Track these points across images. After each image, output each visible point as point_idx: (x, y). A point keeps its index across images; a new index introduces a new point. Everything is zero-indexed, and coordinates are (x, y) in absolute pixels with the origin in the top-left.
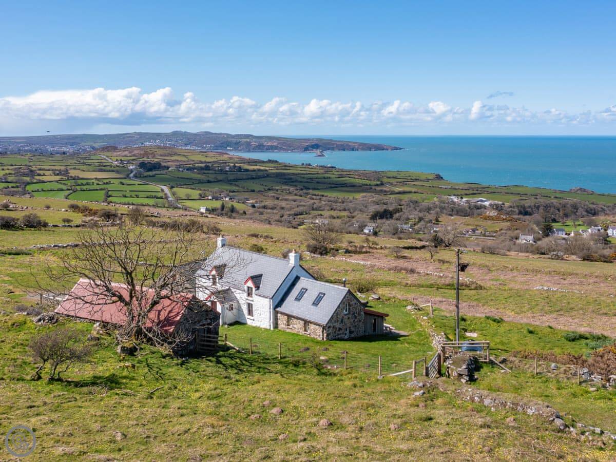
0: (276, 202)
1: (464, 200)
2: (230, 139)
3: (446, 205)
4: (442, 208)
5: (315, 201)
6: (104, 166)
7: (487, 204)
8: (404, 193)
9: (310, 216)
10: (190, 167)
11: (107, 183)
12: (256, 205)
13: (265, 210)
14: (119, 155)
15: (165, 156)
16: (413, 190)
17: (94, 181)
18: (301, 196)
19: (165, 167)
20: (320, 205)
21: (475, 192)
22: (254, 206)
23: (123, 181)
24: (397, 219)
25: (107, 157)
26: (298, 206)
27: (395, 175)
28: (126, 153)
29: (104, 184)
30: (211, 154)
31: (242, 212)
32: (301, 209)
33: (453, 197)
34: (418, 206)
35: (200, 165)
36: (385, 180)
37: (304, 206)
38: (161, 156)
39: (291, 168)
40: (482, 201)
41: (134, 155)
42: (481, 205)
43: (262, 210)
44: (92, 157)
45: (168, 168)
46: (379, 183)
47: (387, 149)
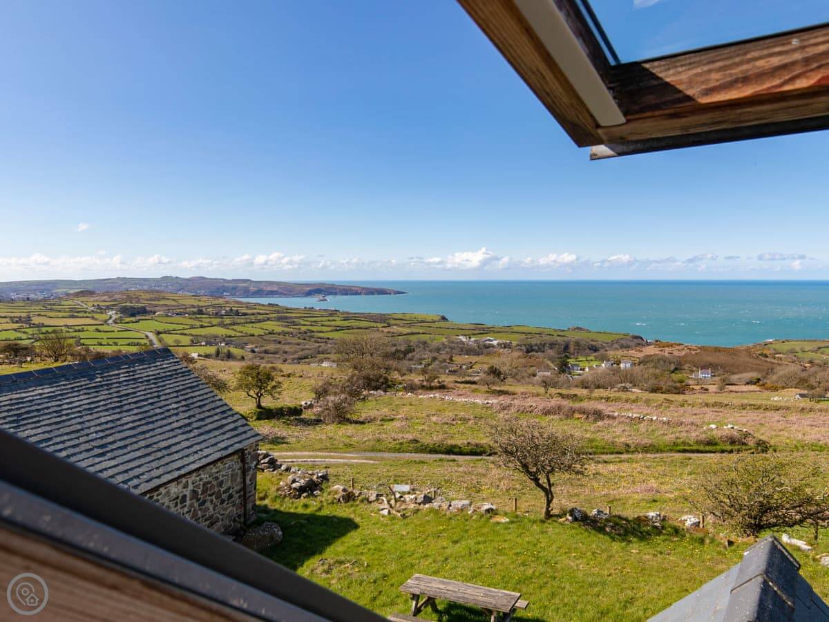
0: (278, 346)
1: (472, 339)
2: (226, 285)
3: (456, 345)
4: (452, 348)
5: (321, 344)
6: (77, 312)
7: (495, 343)
8: (412, 334)
9: (316, 359)
10: (180, 312)
11: (79, 331)
12: (256, 350)
13: (266, 355)
14: (97, 301)
15: (151, 300)
16: (421, 331)
17: (63, 328)
18: (305, 339)
19: (151, 311)
20: (326, 348)
21: (482, 332)
22: (253, 351)
23: (99, 327)
24: (409, 360)
25: (82, 302)
26: (303, 350)
27: (400, 317)
28: (105, 298)
29: (76, 331)
30: (204, 298)
31: (239, 357)
32: (306, 352)
33: (461, 337)
34: (428, 347)
35: (192, 309)
36: (392, 322)
37: (309, 349)
38: (147, 300)
39: (293, 311)
40: (490, 340)
41: (115, 300)
42: (489, 344)
43: (262, 355)
44: (63, 303)
45: (154, 313)
46: (386, 325)
47: (390, 294)
